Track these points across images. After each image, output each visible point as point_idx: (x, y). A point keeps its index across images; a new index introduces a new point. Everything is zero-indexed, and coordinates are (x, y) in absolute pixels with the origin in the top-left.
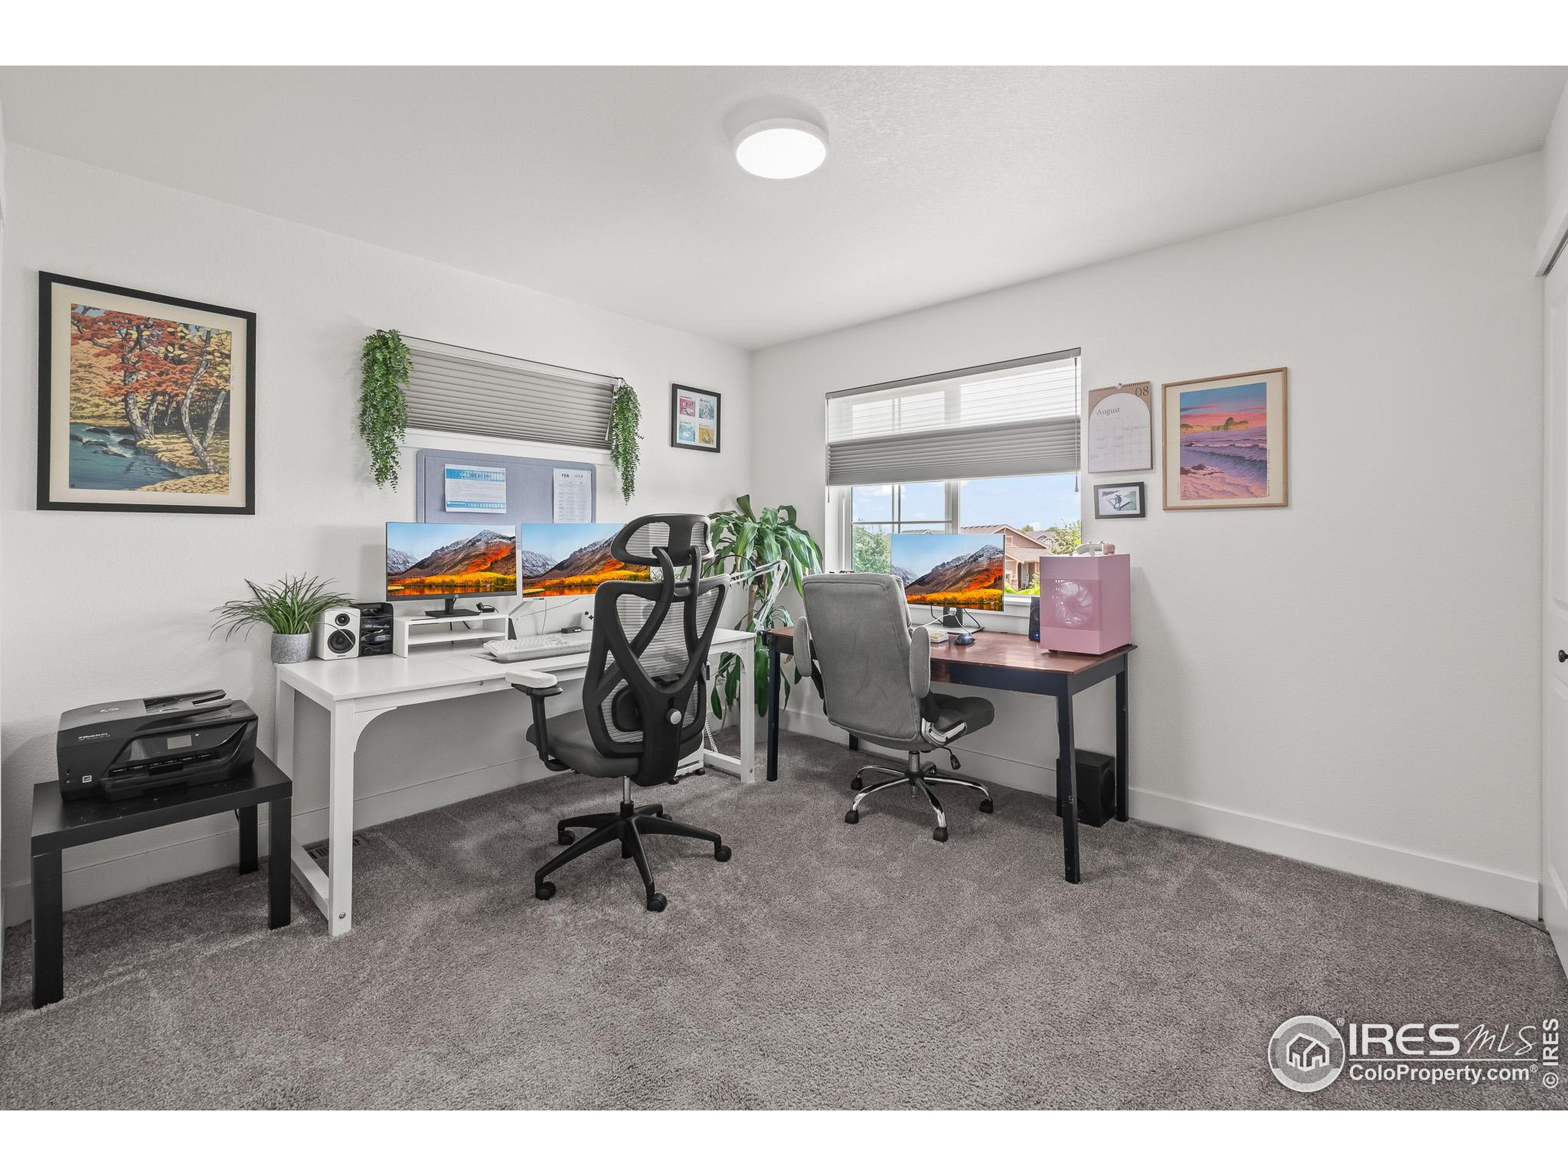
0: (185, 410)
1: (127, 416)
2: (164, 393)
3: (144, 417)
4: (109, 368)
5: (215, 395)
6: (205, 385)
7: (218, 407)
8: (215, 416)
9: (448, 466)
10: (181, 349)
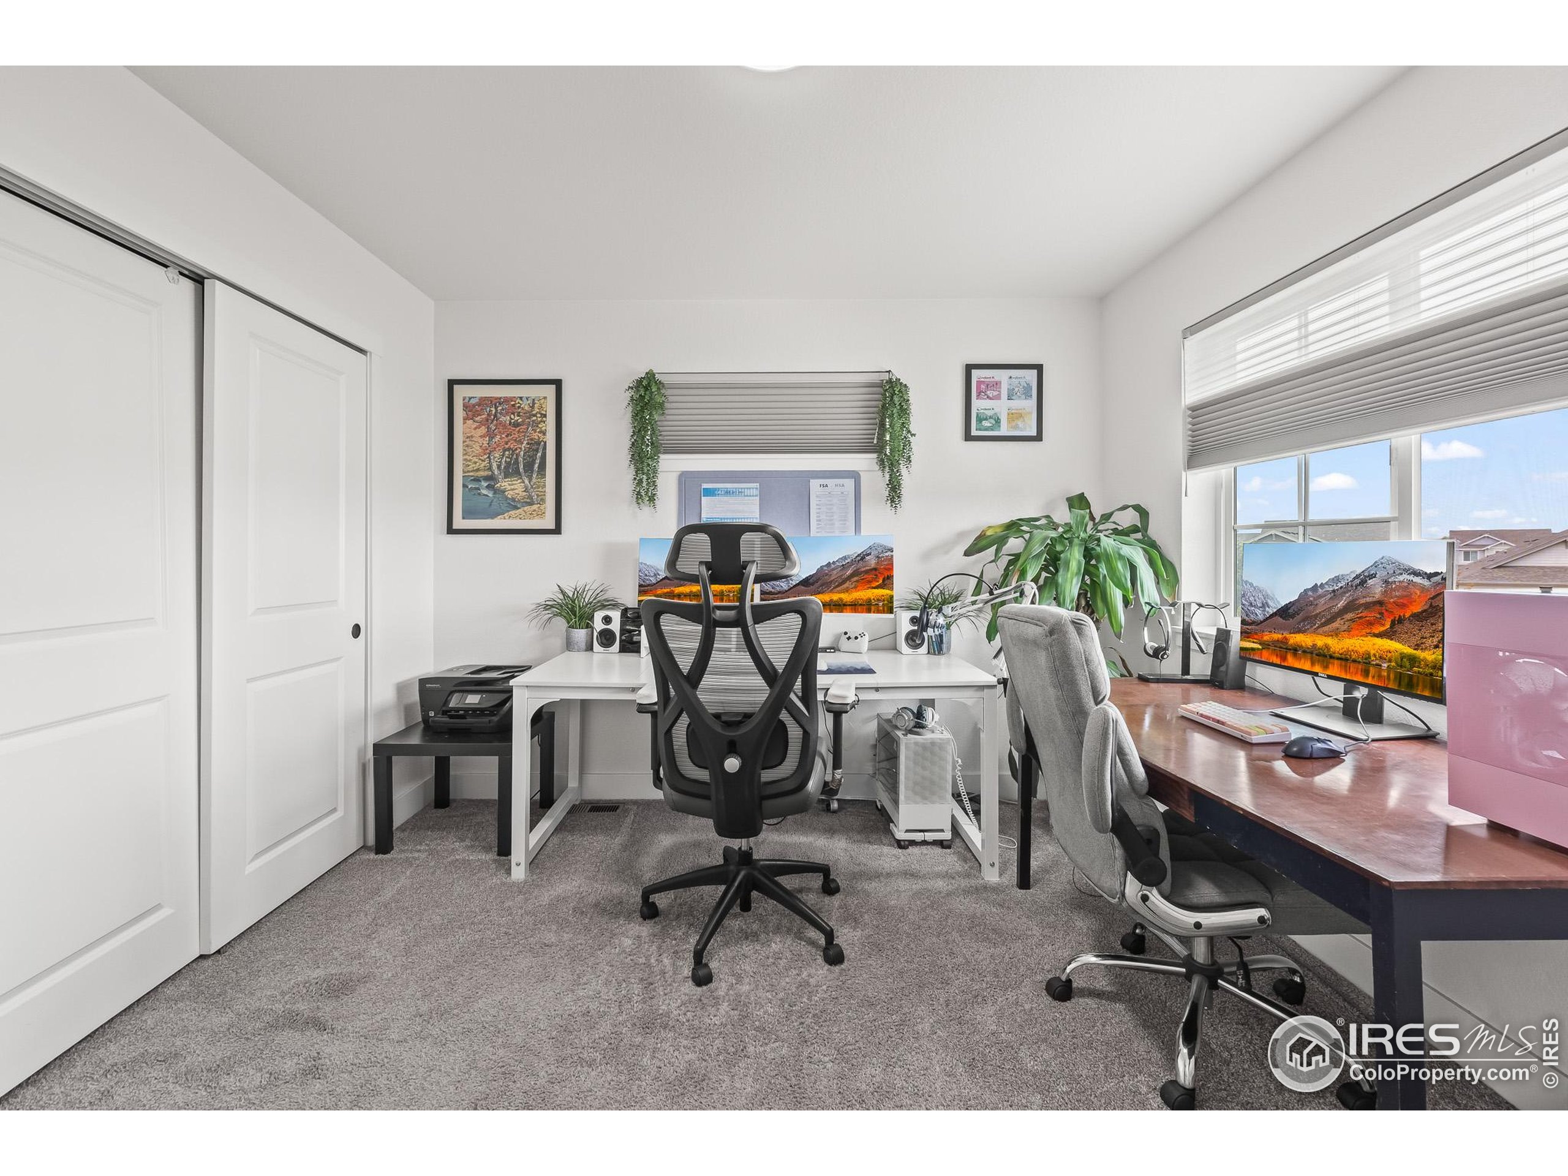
0: (521, 459)
1: (490, 469)
2: (509, 449)
3: (499, 467)
4: (481, 436)
5: (537, 446)
6: (532, 439)
7: (539, 454)
8: (538, 461)
9: (705, 486)
10: (518, 416)
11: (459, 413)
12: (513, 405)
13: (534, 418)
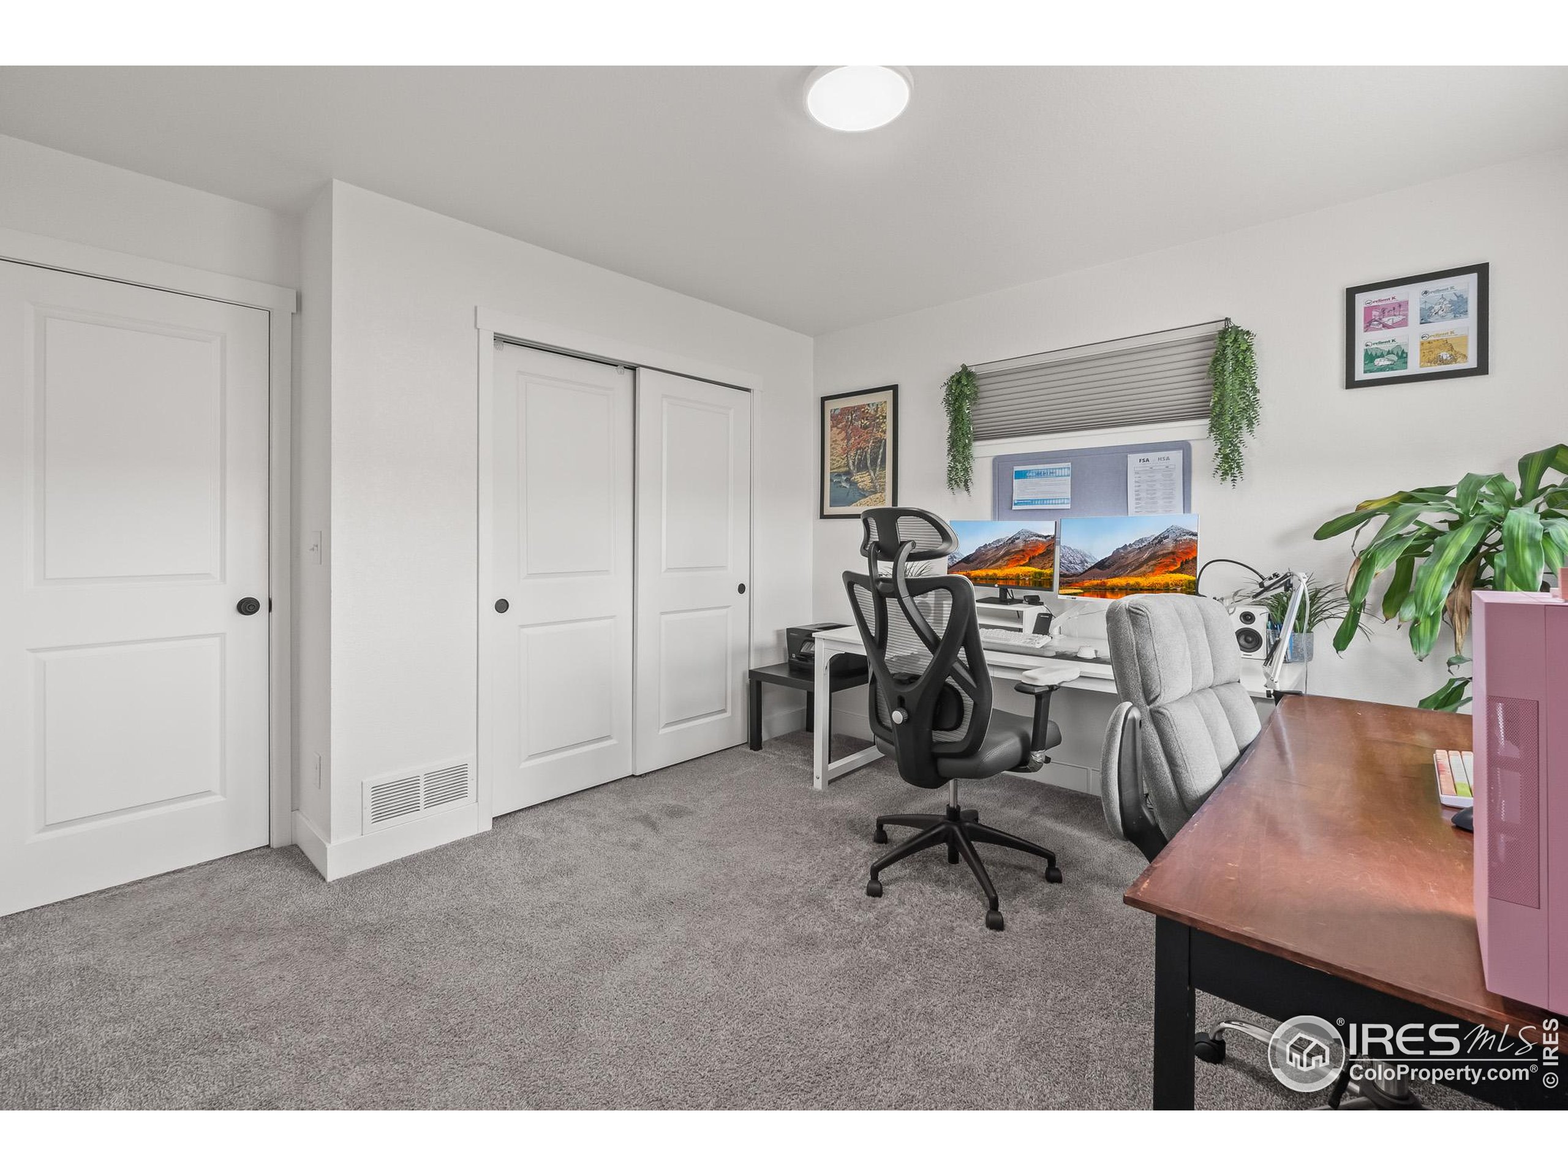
0: (868, 456)
1: (848, 465)
2: (860, 448)
3: (854, 463)
4: (842, 440)
5: (880, 443)
6: (876, 438)
7: (881, 451)
8: (880, 457)
9: (1017, 468)
10: (867, 420)
11: (828, 423)
12: (863, 411)
13: (878, 420)
